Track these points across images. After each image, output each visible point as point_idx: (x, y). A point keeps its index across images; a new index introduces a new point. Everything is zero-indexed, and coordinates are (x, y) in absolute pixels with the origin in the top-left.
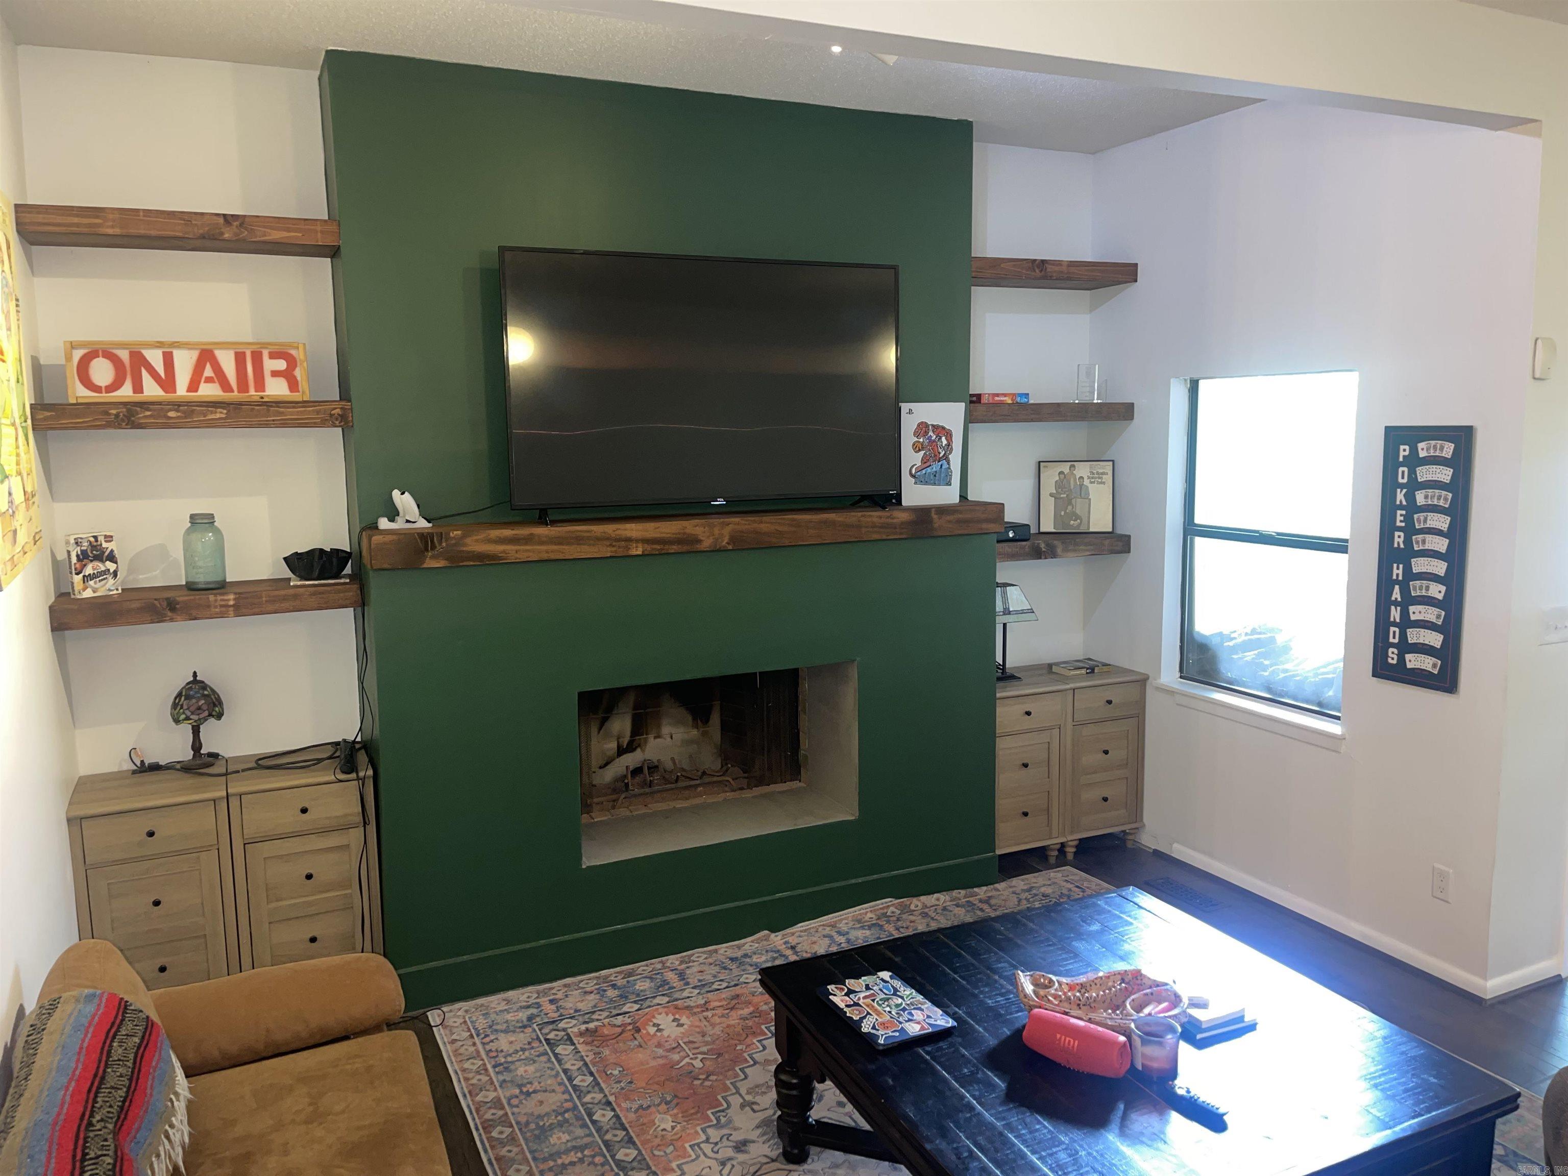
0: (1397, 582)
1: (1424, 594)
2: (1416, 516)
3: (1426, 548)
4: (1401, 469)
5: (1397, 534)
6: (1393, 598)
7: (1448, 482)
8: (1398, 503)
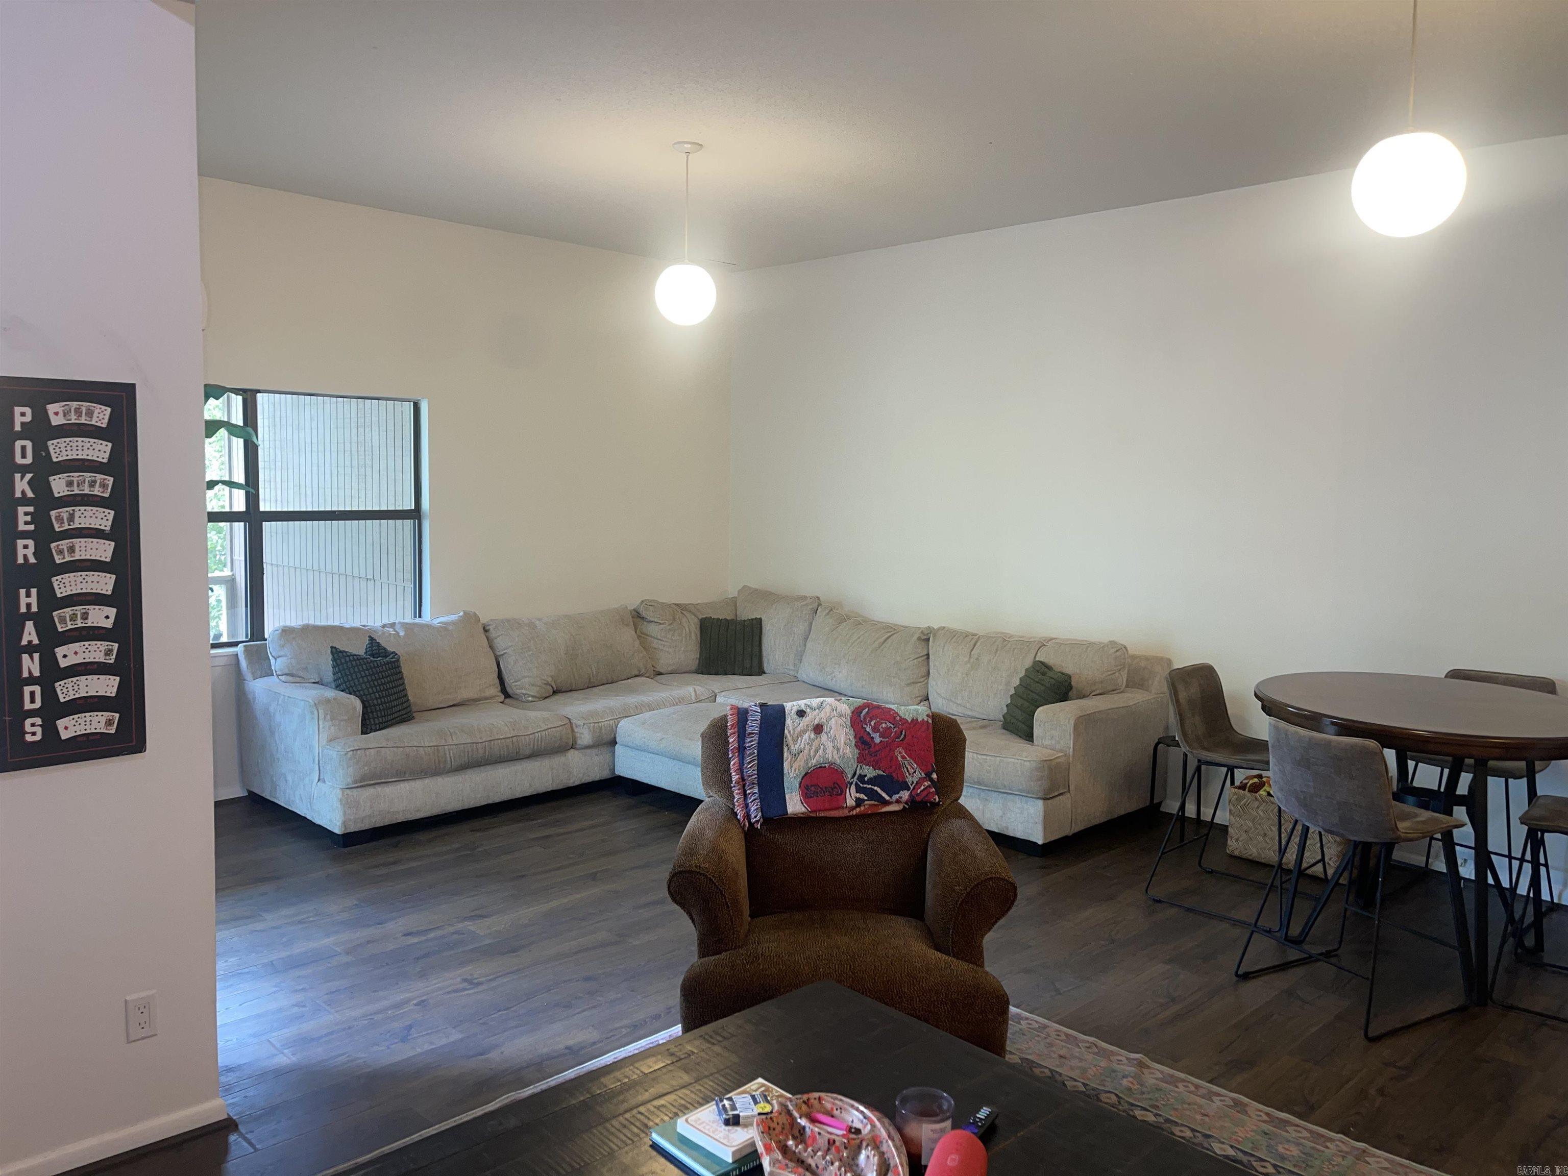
0: (29, 616)
1: (80, 625)
2: (53, 513)
3: (78, 558)
4: (19, 444)
5: (20, 543)
6: (24, 642)
7: (105, 461)
8: (18, 494)
